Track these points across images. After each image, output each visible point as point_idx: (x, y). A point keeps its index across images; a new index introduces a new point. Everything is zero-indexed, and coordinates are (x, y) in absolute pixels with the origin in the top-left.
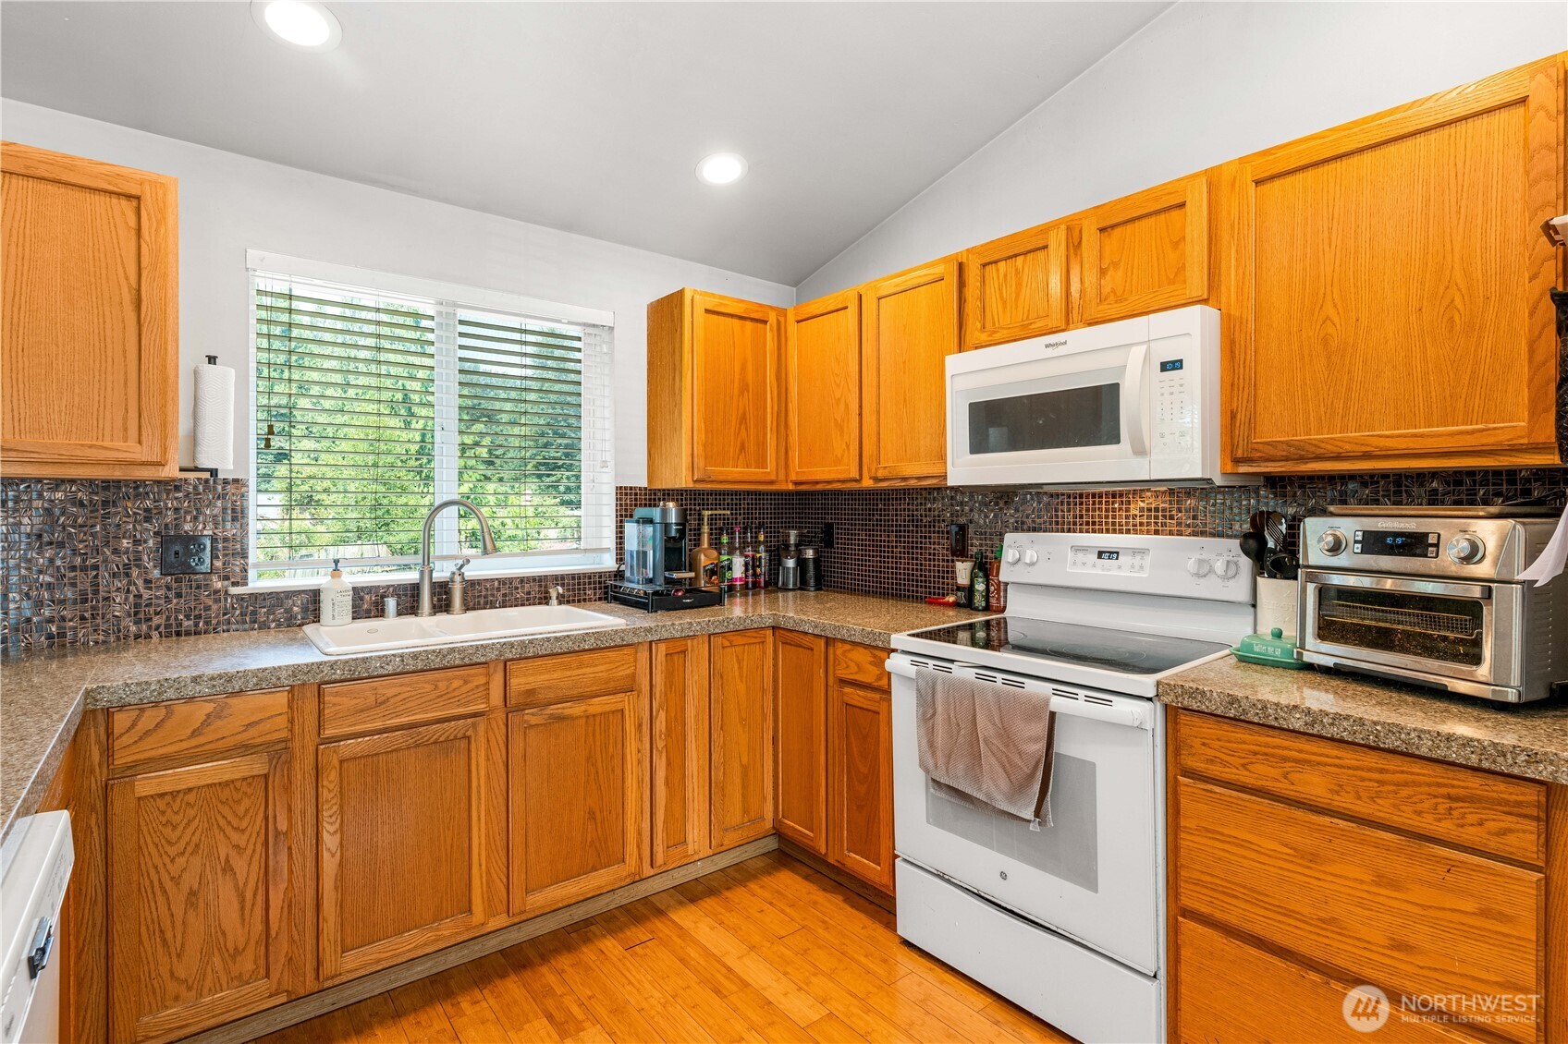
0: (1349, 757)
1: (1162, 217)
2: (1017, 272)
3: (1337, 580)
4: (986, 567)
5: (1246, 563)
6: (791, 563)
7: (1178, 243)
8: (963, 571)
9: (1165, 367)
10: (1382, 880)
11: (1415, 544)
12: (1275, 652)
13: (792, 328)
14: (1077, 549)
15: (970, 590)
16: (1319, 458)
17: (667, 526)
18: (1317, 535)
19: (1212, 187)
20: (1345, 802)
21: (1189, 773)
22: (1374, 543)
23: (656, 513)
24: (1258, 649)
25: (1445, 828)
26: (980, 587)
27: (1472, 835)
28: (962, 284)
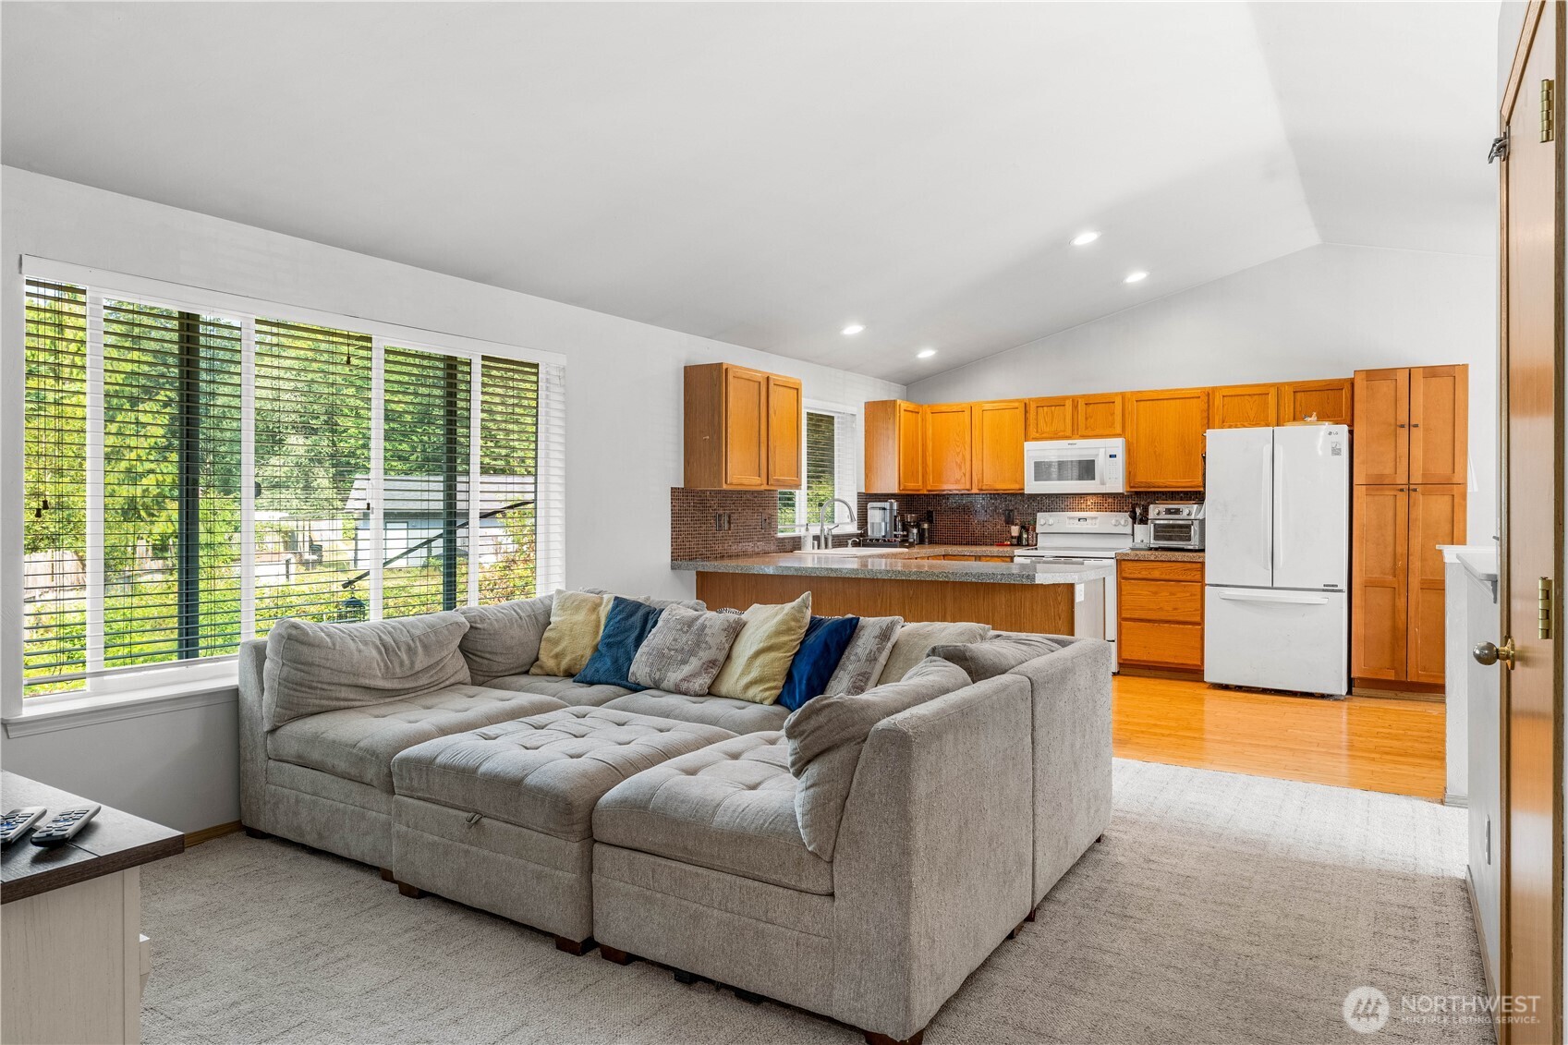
0: (1165, 565)
1: (1107, 405)
2: (1052, 412)
3: (1157, 522)
4: (1028, 527)
5: (1130, 520)
6: (915, 531)
7: (1113, 414)
8: (1015, 530)
9: (1111, 456)
10: (1172, 594)
11: (1177, 511)
12: (1142, 546)
13: (929, 416)
14: (1070, 518)
15: (1019, 538)
16: (1154, 487)
17: (891, 509)
18: (1154, 511)
19: (1123, 398)
20: (1164, 577)
21: (1124, 578)
22: (1169, 511)
23: (887, 505)
24: (1137, 546)
25: (1184, 578)
26: (1025, 536)
27: (1189, 578)
28: (1026, 412)
